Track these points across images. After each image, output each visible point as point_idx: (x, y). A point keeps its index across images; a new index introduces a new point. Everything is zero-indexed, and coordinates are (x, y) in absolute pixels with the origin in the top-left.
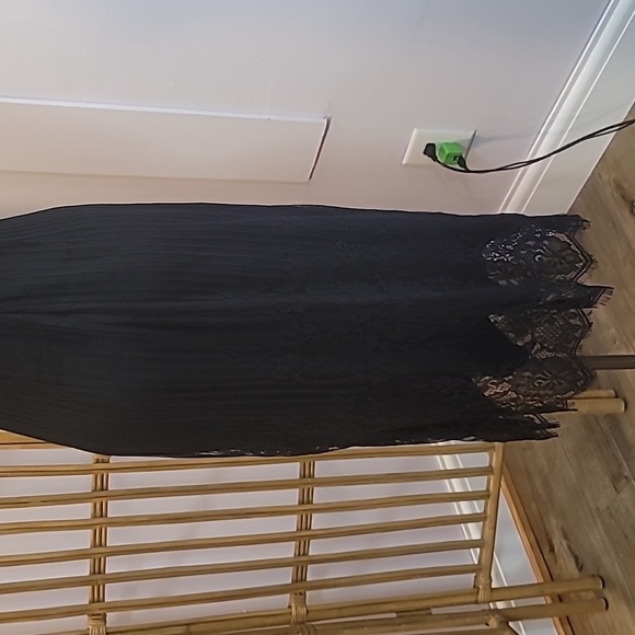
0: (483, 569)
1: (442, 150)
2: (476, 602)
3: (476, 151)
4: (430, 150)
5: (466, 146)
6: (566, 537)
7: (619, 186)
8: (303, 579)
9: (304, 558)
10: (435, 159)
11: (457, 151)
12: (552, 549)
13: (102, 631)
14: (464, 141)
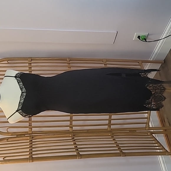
0: (147, 123)
1: (141, 37)
2: (146, 130)
3: (149, 37)
4: (139, 37)
6: (167, 119)
8: (110, 123)
9: (110, 119)
10: (140, 39)
11: (145, 38)
12: (165, 121)
13: (72, 130)
14: (146, 35)
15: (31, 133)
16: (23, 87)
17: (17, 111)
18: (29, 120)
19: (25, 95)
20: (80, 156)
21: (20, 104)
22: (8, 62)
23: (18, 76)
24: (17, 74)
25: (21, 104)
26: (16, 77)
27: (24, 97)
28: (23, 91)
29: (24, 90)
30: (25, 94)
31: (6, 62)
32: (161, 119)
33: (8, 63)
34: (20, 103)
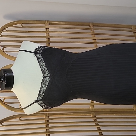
16: (46, 69)
17: (36, 101)
19: (48, 81)
21: (41, 93)
22: (22, 25)
23: (38, 52)
24: (37, 48)
25: (43, 93)
26: (35, 53)
27: (47, 84)
28: (46, 75)
29: (47, 73)
30: (48, 79)
31: (20, 25)
33: (23, 27)
34: (40, 91)
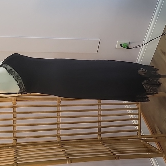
0: (139, 130)
1: (123, 45)
2: (138, 138)
3: (130, 45)
4: (121, 45)
5: (128, 44)
7: (161, 50)
8: (100, 131)
9: (100, 126)
10: (122, 47)
11: (126, 45)
12: (156, 132)
13: (60, 140)
14: (128, 43)
15: (15, 144)
18: (14, 130)
20: (70, 160)
32: (152, 130)
